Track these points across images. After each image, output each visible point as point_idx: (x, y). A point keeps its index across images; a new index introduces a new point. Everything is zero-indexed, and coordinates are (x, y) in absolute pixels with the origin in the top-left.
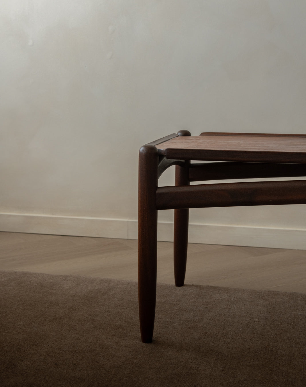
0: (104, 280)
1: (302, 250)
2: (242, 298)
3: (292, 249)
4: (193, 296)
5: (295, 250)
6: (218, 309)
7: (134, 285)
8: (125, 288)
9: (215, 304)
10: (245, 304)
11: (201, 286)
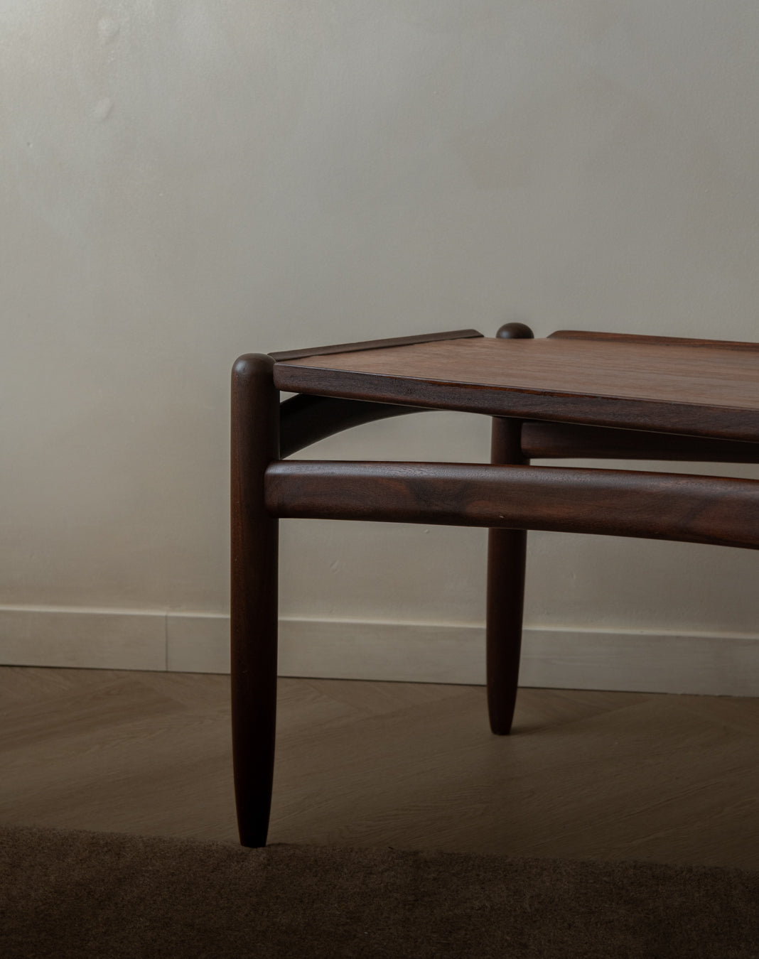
0: (102, 842)
1: (697, 695)
2: (557, 900)
3: (666, 694)
4: (396, 899)
5: (676, 695)
6: (488, 949)
7: (202, 861)
8: (173, 874)
9: (473, 930)
10: (570, 925)
11: (416, 853)
